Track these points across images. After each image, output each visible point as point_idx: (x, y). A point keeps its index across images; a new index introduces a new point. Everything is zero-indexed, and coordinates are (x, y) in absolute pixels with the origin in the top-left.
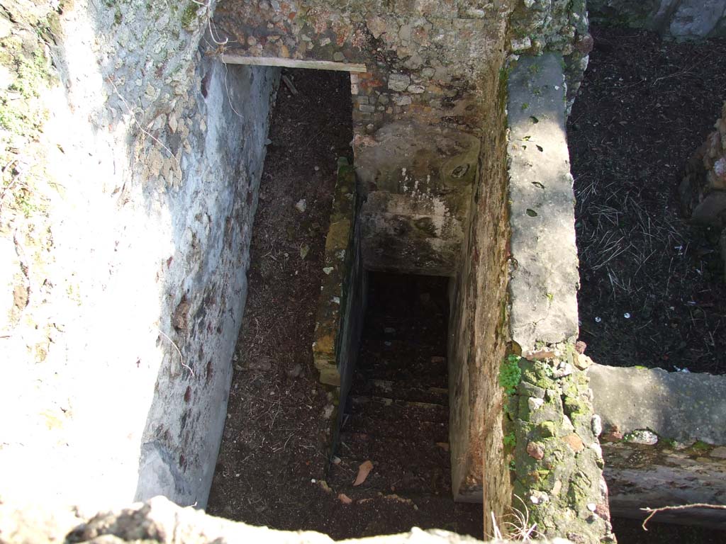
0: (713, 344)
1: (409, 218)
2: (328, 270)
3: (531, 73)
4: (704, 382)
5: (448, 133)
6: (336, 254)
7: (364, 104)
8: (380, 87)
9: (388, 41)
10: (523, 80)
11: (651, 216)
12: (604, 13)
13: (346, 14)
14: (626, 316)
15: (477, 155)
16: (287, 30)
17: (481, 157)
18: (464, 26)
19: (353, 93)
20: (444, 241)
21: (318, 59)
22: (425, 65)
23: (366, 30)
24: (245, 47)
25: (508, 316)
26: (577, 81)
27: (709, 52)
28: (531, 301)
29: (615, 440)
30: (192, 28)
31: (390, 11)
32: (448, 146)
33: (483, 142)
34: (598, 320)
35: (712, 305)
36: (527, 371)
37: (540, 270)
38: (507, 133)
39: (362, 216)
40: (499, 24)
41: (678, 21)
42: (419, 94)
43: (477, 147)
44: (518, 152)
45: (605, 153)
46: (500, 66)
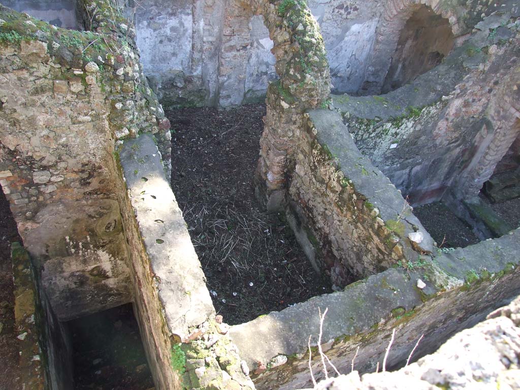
0: (304, 282)
1: (83, 271)
2: (22, 337)
3: (134, 150)
4: (300, 309)
5: (92, 202)
6: (27, 321)
7: (18, 199)
8: (27, 184)
9: (23, 150)
10: (130, 156)
11: (245, 216)
12: (179, 102)
14: (251, 285)
15: (119, 212)
17: (122, 212)
18: (79, 129)
19: (5, 193)
20: (116, 279)
22: (59, 161)
25: (165, 318)
26: (168, 148)
27: (245, 113)
28: (177, 301)
29: (263, 371)
31: (18, 129)
32: (95, 211)
33: (119, 202)
34: (235, 294)
35: (295, 259)
36: (188, 351)
37: (176, 278)
38: (129, 193)
39: (45, 282)
40: (104, 123)
41: (223, 99)
42: (60, 181)
43: (117, 206)
44: (139, 204)
45: (206, 186)
46: (113, 150)
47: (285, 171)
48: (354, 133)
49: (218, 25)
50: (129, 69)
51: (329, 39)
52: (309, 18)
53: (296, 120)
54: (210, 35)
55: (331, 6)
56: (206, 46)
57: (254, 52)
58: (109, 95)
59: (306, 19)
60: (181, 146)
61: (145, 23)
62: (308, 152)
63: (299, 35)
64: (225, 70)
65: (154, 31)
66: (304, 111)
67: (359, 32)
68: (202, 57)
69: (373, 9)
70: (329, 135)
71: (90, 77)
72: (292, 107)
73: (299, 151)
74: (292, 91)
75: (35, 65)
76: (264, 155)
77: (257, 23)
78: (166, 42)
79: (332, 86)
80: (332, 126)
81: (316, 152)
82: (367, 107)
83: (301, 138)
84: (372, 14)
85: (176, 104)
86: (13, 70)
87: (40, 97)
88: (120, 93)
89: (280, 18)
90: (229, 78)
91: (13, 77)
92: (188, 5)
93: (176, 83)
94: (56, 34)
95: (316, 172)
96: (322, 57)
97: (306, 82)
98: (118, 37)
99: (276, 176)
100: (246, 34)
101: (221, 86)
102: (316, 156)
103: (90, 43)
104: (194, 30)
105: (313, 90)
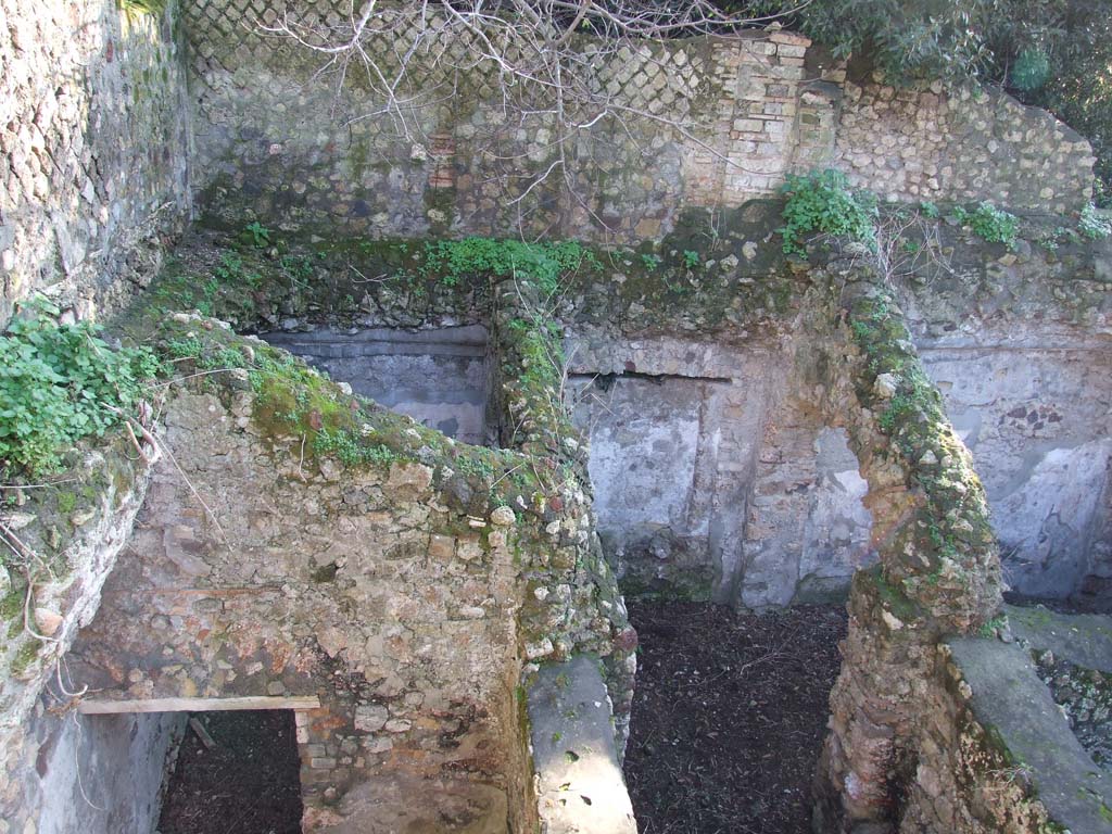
3: (559, 687)
5: (454, 788)
7: (319, 757)
8: (342, 728)
9: (350, 660)
10: (549, 699)
12: (656, 587)
13: (286, 627)
15: (504, 818)
16: (194, 656)
17: (510, 821)
18: (458, 631)
19: (299, 741)
21: (243, 695)
22: (409, 689)
23: (316, 646)
24: (125, 686)
26: (628, 689)
27: (797, 625)
30: (28, 676)
31: (351, 618)
32: (456, 808)
33: (510, 796)
38: (536, 782)
40: (505, 624)
41: (749, 590)
42: (403, 732)
43: (502, 803)
44: (555, 811)
45: (698, 785)
46: (515, 682)
47: (890, 777)
48: (1069, 702)
49: (750, 441)
50: (570, 523)
51: (993, 477)
52: (949, 439)
53: (919, 658)
54: (732, 460)
55: (996, 411)
56: (722, 481)
57: (821, 496)
58: (526, 570)
59: (942, 441)
60: (651, 685)
61: (607, 431)
62: (948, 739)
63: (926, 474)
64: (758, 530)
65: (622, 447)
66: (938, 638)
67: (1066, 467)
68: (711, 500)
69: (1096, 418)
70: (1002, 703)
71: (497, 533)
72: (910, 626)
73: (925, 732)
74: (909, 591)
75: (405, 505)
76: (840, 730)
77: (834, 442)
78: (642, 468)
79: (1006, 587)
80: (1011, 682)
81: (969, 741)
82: (1099, 642)
83: (932, 702)
84: (1097, 429)
85: (647, 591)
86: (369, 511)
87: (402, 562)
88: (547, 568)
89: (884, 438)
90: (766, 546)
91: (364, 522)
92: (692, 403)
93: (654, 548)
94: (452, 452)
95: (971, 794)
96: (981, 523)
97: (942, 573)
98: (558, 464)
99: (867, 787)
100: (807, 462)
101: (746, 563)
102: (971, 753)
103: (506, 471)
104: (701, 449)
105: (960, 593)
